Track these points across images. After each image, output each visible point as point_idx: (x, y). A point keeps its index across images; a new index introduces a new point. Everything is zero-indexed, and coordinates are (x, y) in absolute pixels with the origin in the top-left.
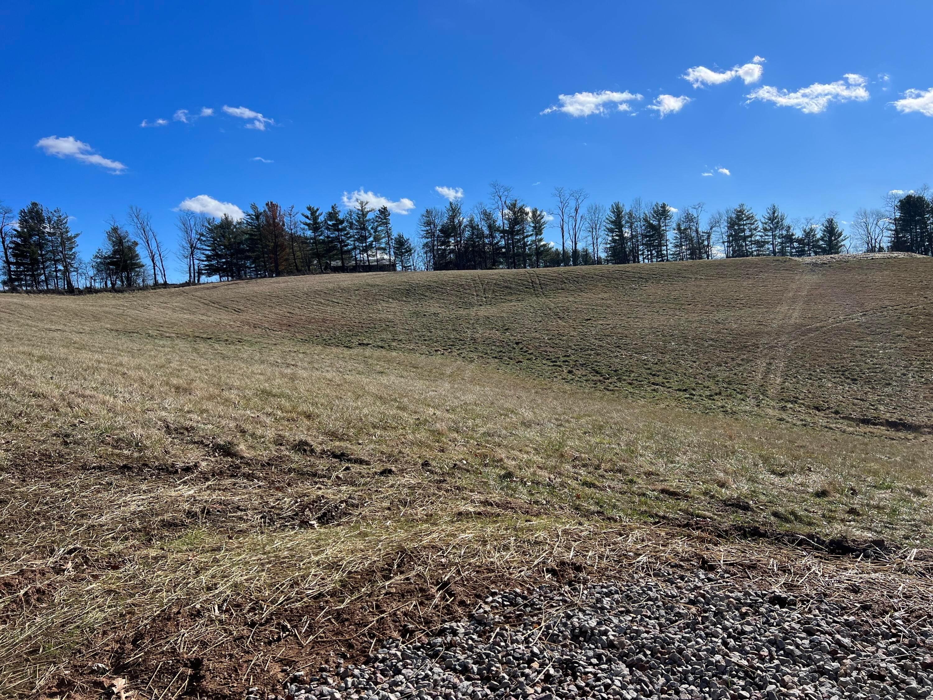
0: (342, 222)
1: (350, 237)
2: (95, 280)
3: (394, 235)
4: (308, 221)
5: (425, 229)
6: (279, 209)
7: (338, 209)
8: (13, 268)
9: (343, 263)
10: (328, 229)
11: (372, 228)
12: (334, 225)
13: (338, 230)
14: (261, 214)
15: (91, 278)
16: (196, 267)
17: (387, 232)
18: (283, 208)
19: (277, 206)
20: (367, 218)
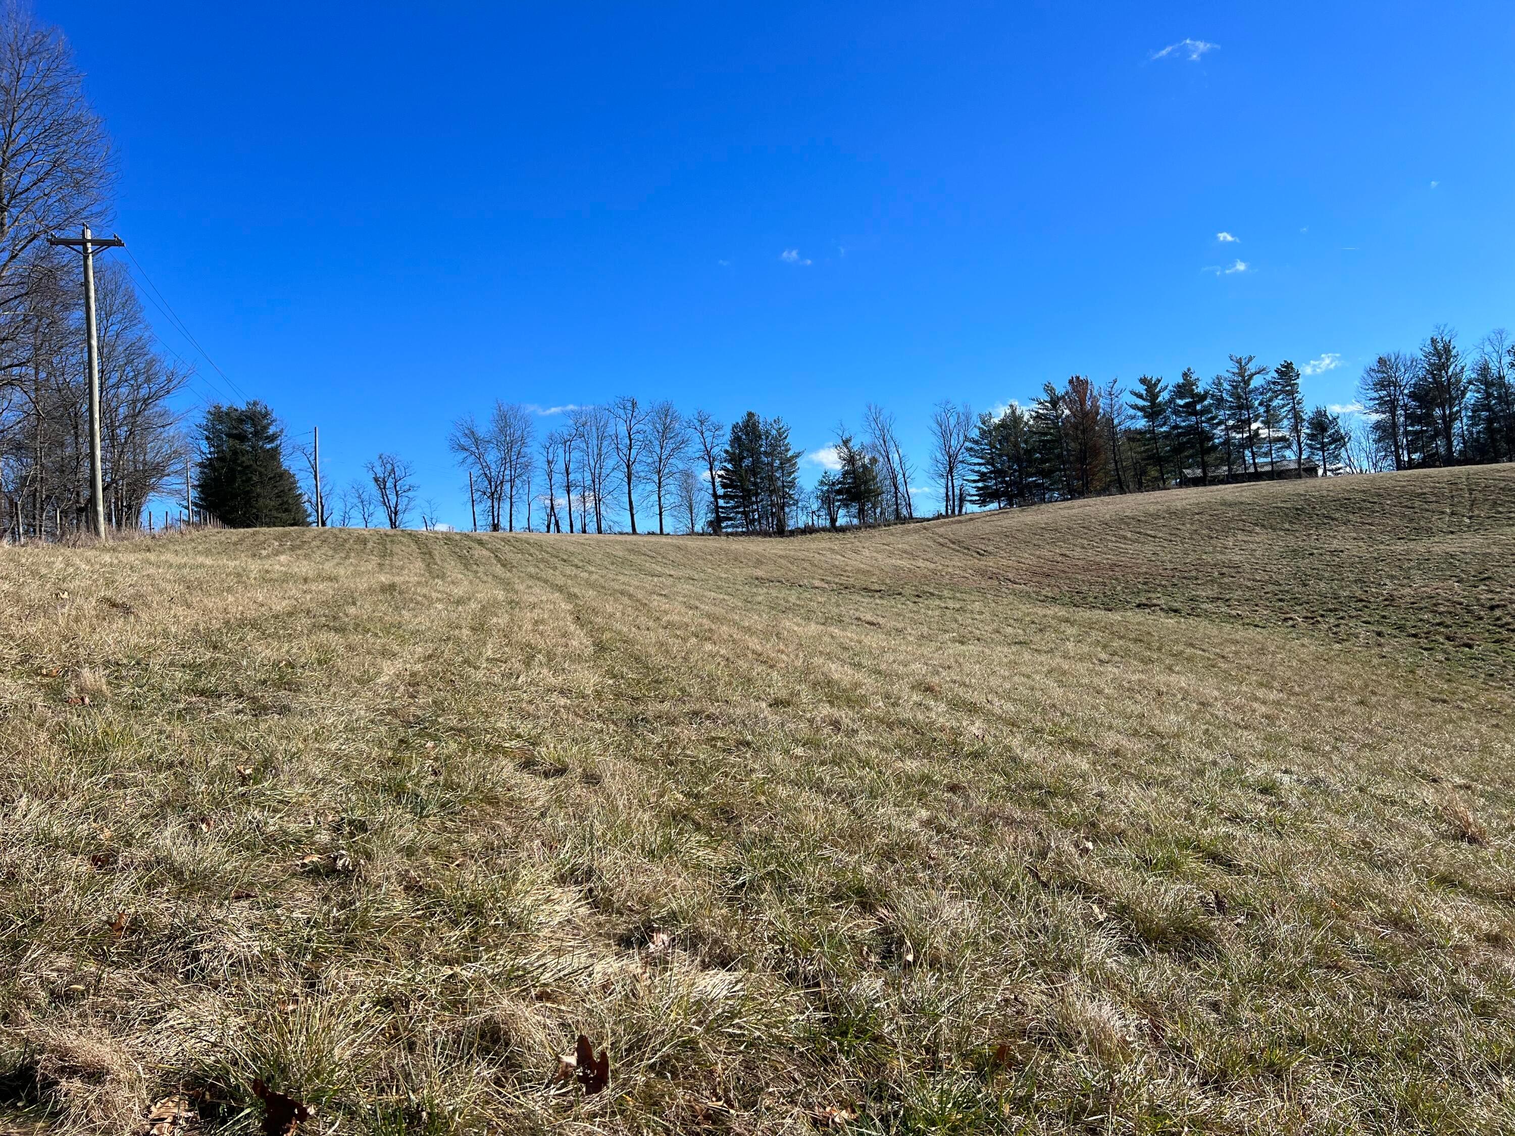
0: (1202, 398)
1: (1219, 424)
2: (819, 516)
3: (1308, 411)
4: (1141, 403)
5: (1376, 395)
6: (1089, 387)
7: (1194, 377)
8: (721, 502)
9: (1204, 472)
10: (1176, 412)
11: (1261, 404)
12: (1187, 405)
13: (1195, 413)
14: (1059, 399)
15: (813, 512)
16: (957, 491)
17: (1294, 408)
18: (1098, 384)
19: (1087, 382)
20: (1251, 386)
